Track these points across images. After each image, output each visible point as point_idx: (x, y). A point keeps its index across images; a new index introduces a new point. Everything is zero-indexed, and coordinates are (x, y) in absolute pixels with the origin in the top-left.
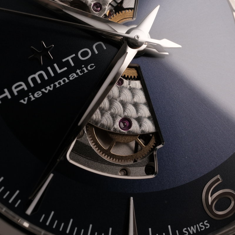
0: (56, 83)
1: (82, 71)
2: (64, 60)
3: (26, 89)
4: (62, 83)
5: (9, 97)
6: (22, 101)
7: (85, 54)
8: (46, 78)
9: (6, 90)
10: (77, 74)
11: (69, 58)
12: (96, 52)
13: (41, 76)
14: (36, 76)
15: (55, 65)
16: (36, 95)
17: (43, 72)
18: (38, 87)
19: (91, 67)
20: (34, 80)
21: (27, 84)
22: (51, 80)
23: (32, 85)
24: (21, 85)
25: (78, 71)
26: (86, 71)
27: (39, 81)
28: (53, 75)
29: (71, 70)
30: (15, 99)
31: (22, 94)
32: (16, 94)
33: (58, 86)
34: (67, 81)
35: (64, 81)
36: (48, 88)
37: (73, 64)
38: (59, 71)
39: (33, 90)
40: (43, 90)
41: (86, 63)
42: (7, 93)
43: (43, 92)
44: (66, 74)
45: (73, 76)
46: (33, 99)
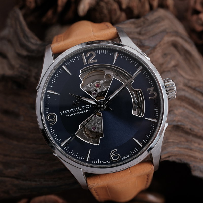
0: (78, 113)
1: (86, 111)
2: (81, 107)
3: (69, 112)
4: (79, 113)
5: (64, 114)
6: (67, 116)
7: (87, 107)
8: (75, 111)
9: (64, 112)
10: (84, 112)
11: (83, 107)
12: (91, 107)
13: (74, 110)
14: (73, 110)
15: (79, 108)
16: (71, 115)
17: (75, 109)
18: (72, 113)
19: (88, 111)
20: (72, 110)
21: (70, 111)
22: (77, 112)
23: (71, 112)
24: (68, 111)
25: (84, 111)
26: (87, 111)
27: (73, 111)
28: (77, 110)
29: (83, 110)
30: (66, 115)
31: (68, 114)
32: (66, 113)
33: (78, 114)
34: (81, 113)
35: (80, 113)
36: (75, 114)
37: (83, 109)
38: (79, 110)
39: (71, 113)
40: (74, 114)
41: (87, 109)
42: (64, 113)
43: (73, 114)
44: (81, 111)
45: (83, 112)
46: (70, 116)
